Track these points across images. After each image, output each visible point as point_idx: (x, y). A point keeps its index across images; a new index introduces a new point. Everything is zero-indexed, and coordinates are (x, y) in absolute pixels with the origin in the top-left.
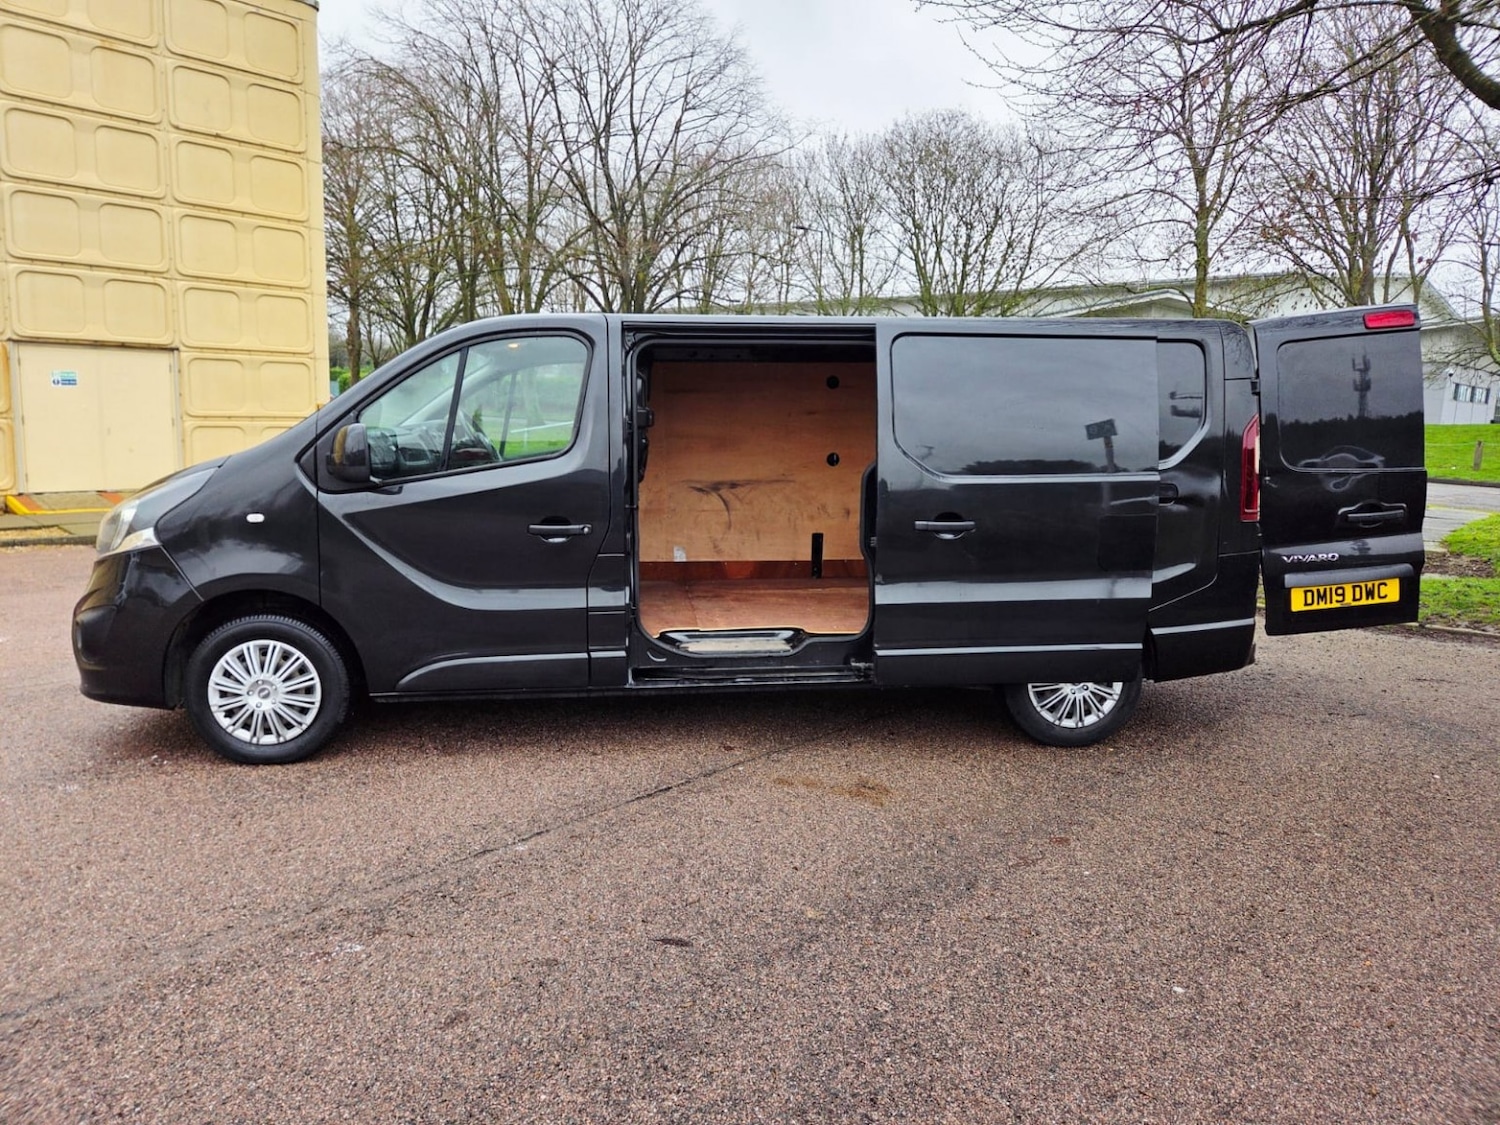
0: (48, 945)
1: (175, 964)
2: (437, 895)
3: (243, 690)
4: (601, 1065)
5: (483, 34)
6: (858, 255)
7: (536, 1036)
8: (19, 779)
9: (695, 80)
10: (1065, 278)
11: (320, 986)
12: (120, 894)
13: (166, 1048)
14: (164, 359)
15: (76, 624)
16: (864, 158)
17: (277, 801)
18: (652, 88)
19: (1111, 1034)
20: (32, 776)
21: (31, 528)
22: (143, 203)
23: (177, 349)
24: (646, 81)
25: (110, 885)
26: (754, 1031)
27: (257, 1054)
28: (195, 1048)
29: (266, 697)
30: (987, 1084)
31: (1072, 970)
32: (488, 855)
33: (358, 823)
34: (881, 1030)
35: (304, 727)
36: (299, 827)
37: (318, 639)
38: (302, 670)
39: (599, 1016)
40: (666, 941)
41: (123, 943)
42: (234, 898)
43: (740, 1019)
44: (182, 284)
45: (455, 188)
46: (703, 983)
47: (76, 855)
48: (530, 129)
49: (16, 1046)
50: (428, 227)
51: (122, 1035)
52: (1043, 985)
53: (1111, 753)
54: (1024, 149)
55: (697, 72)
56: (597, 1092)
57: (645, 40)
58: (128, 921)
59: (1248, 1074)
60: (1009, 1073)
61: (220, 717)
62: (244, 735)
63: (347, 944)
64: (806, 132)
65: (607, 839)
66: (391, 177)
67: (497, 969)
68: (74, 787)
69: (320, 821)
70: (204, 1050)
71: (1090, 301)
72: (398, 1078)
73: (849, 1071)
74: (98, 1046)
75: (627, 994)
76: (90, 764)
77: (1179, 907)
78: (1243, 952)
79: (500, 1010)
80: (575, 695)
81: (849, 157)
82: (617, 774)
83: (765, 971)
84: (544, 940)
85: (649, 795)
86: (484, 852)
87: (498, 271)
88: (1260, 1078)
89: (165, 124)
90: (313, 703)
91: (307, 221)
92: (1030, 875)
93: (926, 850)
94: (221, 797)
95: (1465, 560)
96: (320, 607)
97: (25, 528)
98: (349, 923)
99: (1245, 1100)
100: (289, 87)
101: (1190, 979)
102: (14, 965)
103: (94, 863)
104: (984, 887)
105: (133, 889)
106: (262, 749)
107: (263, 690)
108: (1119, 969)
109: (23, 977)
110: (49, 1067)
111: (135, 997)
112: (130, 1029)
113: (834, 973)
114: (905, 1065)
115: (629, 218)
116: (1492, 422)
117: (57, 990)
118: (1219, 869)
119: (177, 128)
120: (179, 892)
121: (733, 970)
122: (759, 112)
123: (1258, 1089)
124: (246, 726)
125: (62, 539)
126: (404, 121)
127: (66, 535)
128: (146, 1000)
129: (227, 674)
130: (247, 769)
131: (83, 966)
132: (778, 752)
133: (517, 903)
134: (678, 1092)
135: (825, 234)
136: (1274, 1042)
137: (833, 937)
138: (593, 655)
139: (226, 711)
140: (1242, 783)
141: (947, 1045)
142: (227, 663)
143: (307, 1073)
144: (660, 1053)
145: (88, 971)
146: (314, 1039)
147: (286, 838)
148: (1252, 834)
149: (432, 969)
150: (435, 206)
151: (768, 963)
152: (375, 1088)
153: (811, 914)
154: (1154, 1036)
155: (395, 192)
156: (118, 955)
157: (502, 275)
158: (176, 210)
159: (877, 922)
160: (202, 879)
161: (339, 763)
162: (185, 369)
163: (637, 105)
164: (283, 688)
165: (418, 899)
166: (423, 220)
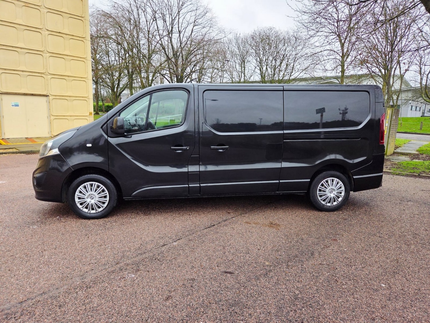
0: (37, 276)
1: (78, 282)
2: (153, 259)
3: (86, 197)
4: (216, 312)
5: (135, 3)
6: (243, 68)
7: (194, 303)
8: (18, 224)
9: (197, 17)
10: (303, 75)
11: (124, 288)
12: (56, 260)
13: (81, 309)
14: (45, 98)
15: (34, 178)
16: (245, 40)
17: (98, 230)
18: (184, 20)
19: (367, 299)
20: (22, 224)
21: (7, 149)
22: (38, 52)
23: (48, 96)
24: (183, 17)
25: (53, 257)
26: (261, 301)
27: (110, 310)
28: (90, 309)
29: (92, 199)
30: (335, 316)
31: (350, 280)
32: (165, 246)
33: (124, 237)
34: (298, 300)
35: (104, 208)
36: (107, 238)
37: (108, 181)
38: (103, 191)
39: (212, 296)
40: (226, 272)
41: (61, 275)
42: (92, 260)
43: (255, 297)
44: (50, 77)
45: (126, 49)
46: (240, 285)
47: (40, 248)
48: (149, 31)
49: (34, 309)
50: (118, 60)
51: (66, 305)
52: (343, 284)
53: (341, 213)
54: (291, 38)
55: (197, 15)
56: (217, 321)
57: (182, 5)
58: (61, 268)
59: (412, 311)
60: (341, 313)
61: (78, 205)
62: (86, 210)
63: (129, 275)
64: (229, 32)
65: (200, 241)
66: (107, 46)
67: (177, 282)
68: (35, 227)
69: (112, 236)
70: (93, 309)
71: (310, 82)
72: (155, 317)
73: (293, 313)
74: (60, 308)
75: (219, 289)
76: (39, 219)
77: (376, 260)
78: (399, 273)
79: (181, 295)
80: (184, 198)
81: (241, 40)
82: (198, 221)
83: (258, 281)
84: (189, 272)
85: (209, 227)
86: (164, 245)
87: (140, 73)
88: (416, 312)
89: (44, 29)
90: (106, 201)
91: (86, 58)
92: (329, 251)
93: (296, 243)
94: (81, 229)
95: (424, 156)
96: (109, 172)
97: (5, 149)
98: (128, 268)
99: (413, 320)
100: (81, 18)
101: (386, 282)
102: (28, 283)
103: (47, 250)
104: (316, 254)
105: (60, 258)
106: (92, 214)
107: (91, 197)
108: (364, 279)
109: (32, 287)
110: (46, 316)
111: (68, 292)
112: (68, 303)
113: (279, 282)
114: (309, 311)
115: (178, 58)
116: (421, 116)
117: (43, 291)
118: (384, 248)
119: (48, 30)
120: (75, 259)
121: (248, 281)
122: (216, 27)
123: (416, 315)
124: (86, 208)
125: (16, 152)
126: (111, 29)
127: (17, 151)
128: (71, 293)
129: (80, 192)
130: (87, 220)
131: (50, 283)
132: (244, 214)
133: (178, 261)
134: (242, 320)
135: (234, 62)
136: (416, 301)
137: (276, 271)
138: (190, 185)
139: (80, 203)
140: (382, 222)
141: (320, 304)
142: (81, 189)
143: (127, 316)
144: (233, 308)
145: (51, 285)
146: (126, 305)
147: (103, 242)
148: (390, 237)
149: (157, 282)
150: (120, 54)
151: (258, 279)
152: (149, 321)
153: (267, 263)
154: (380, 300)
155: (108, 50)
156: (60, 279)
157: (141, 74)
158: (48, 54)
159: (288, 266)
160: (81, 255)
161: (114, 218)
162: (51, 101)
163: (180, 24)
164: (97, 196)
165: (148, 260)
166: (117, 58)
